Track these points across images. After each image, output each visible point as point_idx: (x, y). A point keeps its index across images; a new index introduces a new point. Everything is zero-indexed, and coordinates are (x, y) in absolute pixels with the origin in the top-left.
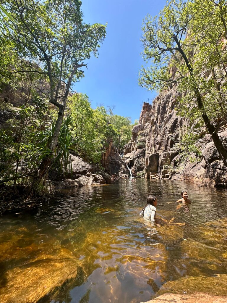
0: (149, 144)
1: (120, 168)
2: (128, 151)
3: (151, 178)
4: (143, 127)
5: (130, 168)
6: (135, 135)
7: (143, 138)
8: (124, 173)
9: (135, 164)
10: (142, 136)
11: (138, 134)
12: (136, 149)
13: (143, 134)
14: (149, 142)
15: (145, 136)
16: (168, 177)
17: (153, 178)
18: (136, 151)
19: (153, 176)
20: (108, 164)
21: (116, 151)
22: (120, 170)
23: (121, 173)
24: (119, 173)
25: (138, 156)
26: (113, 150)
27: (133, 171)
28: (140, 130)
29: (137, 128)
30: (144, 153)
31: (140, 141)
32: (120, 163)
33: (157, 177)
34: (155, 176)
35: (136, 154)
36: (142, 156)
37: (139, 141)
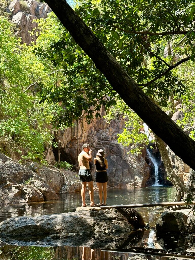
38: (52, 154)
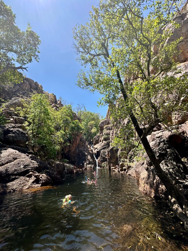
0: (113, 136)
1: (86, 159)
2: (97, 142)
3: (112, 170)
4: (109, 122)
5: (97, 158)
6: (102, 129)
7: (108, 131)
8: (89, 164)
9: (101, 154)
10: (107, 129)
11: (104, 127)
12: (103, 141)
13: (108, 128)
14: (113, 135)
15: (109, 129)
16: (125, 170)
17: (113, 170)
18: (103, 142)
19: (113, 168)
20: (75, 155)
21: (84, 142)
22: (86, 161)
23: (87, 163)
24: (85, 164)
25: (104, 147)
26: (81, 142)
27: (99, 161)
28: (106, 125)
29: (104, 122)
30: (108, 144)
31: (106, 134)
32: (86, 154)
33: (117, 169)
34: (115, 168)
35: (102, 146)
36: (107, 147)
37: (104, 134)
38: (61, 156)
